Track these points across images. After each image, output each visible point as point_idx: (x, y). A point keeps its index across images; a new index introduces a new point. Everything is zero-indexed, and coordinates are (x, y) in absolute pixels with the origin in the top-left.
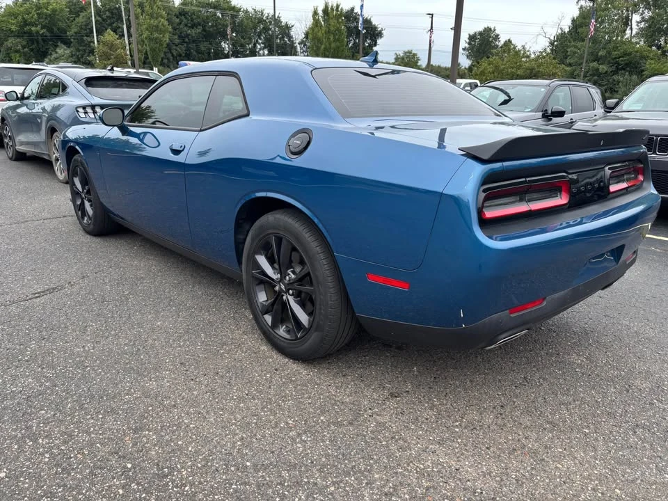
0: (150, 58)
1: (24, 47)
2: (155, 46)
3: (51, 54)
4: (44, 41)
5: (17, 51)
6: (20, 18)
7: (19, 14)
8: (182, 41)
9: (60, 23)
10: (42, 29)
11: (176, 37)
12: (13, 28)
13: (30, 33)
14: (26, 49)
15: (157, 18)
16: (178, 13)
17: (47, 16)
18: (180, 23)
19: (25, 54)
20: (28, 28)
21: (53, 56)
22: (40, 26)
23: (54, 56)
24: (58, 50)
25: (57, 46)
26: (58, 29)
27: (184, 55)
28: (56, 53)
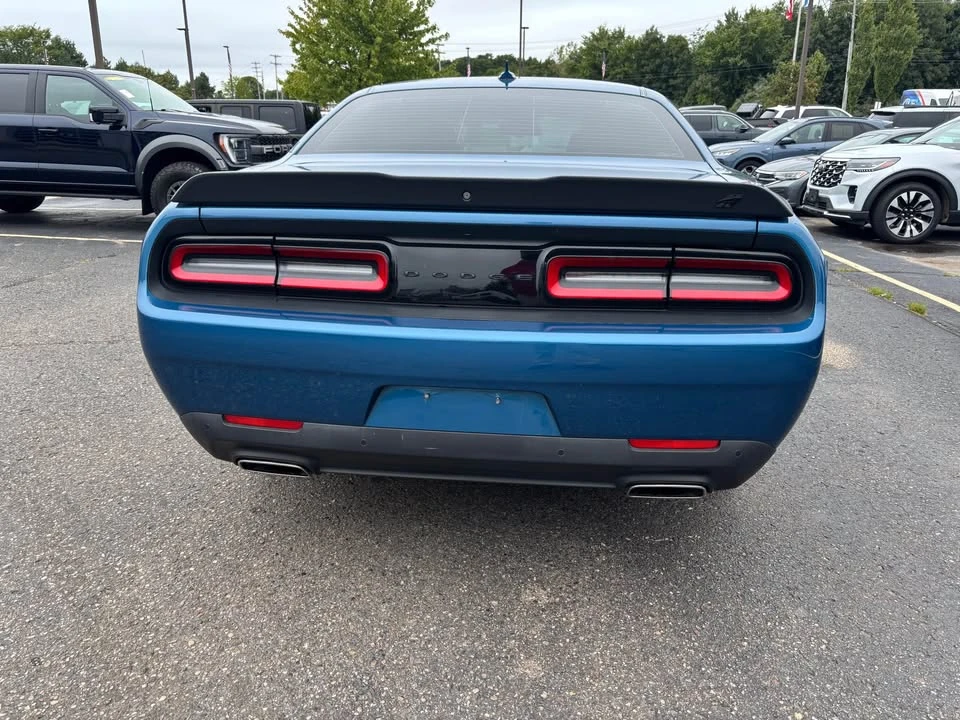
0: (875, 87)
1: (713, 85)
2: (888, 68)
3: (746, 92)
4: (741, 74)
5: (705, 91)
6: (719, 48)
7: (718, 43)
8: (947, 57)
9: (768, 49)
10: (742, 58)
11: (939, 51)
12: (708, 61)
13: (726, 66)
14: (716, 88)
15: (901, 25)
16: (952, 13)
17: (753, 40)
18: (952, 29)
19: (713, 94)
20: (725, 59)
21: (747, 95)
22: (739, 56)
23: (749, 94)
24: (756, 87)
25: (756, 81)
26: (764, 58)
27: (946, 79)
28: (753, 90)
